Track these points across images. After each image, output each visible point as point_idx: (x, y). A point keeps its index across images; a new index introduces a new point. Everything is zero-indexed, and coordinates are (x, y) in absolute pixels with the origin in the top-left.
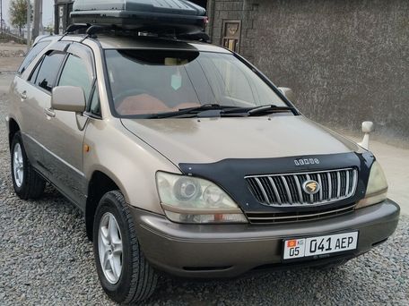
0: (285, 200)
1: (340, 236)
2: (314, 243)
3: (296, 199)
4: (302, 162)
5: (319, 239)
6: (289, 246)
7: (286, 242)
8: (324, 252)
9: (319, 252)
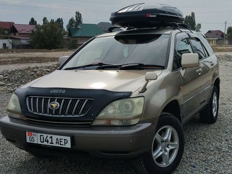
0: (40, 111)
1: (59, 137)
2: (42, 137)
3: (45, 112)
4: (55, 91)
5: (45, 136)
6: (29, 135)
7: (27, 132)
8: (49, 144)
9: (45, 143)
